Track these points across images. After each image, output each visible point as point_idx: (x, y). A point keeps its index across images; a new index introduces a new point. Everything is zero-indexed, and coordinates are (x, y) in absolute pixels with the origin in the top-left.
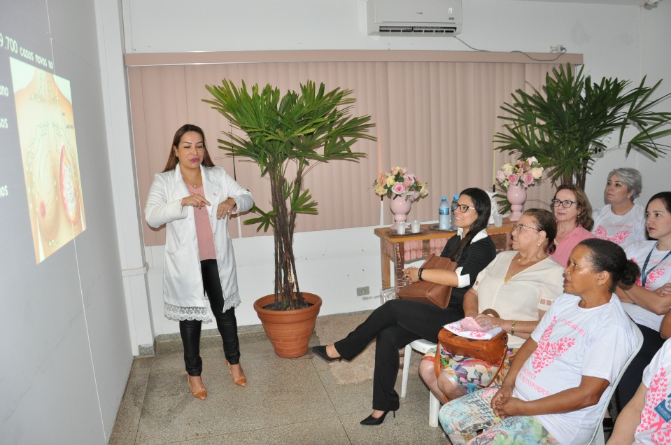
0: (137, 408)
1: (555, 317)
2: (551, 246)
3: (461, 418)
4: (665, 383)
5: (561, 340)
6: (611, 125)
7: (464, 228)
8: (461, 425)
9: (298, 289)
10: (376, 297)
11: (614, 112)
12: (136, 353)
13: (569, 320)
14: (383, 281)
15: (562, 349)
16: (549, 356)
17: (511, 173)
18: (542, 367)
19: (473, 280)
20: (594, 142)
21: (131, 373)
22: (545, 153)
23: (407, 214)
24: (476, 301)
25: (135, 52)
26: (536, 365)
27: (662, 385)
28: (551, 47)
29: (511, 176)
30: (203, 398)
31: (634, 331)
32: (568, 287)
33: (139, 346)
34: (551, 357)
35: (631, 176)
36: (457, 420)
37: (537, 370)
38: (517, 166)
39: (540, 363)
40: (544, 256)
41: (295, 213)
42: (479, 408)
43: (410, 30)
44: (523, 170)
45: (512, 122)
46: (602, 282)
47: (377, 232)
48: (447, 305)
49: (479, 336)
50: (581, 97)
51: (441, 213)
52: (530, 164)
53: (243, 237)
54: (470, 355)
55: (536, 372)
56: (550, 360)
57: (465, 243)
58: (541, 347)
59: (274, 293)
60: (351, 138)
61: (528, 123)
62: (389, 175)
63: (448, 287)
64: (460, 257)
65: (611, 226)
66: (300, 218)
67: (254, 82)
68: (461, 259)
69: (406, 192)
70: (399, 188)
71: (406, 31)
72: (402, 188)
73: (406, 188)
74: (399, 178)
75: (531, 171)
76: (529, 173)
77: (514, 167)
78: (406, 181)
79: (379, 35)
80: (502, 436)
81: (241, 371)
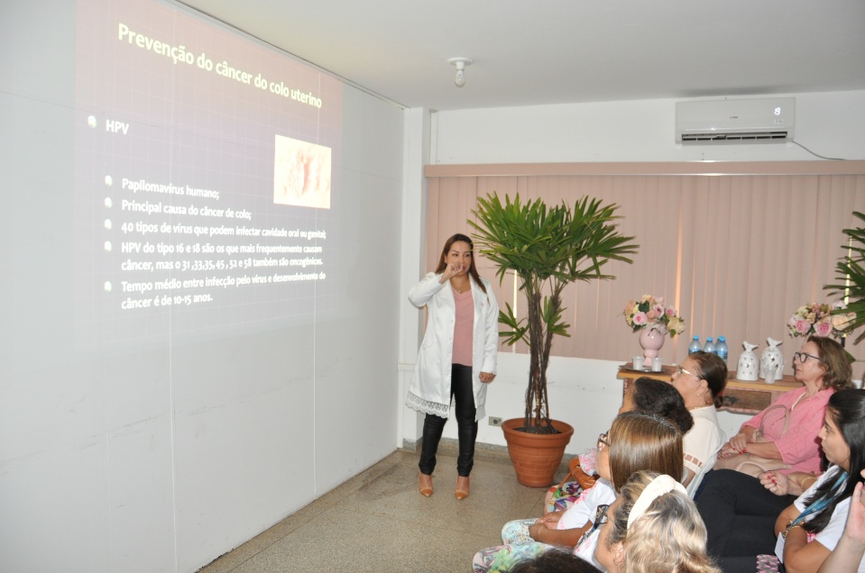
9: (547, 414)
12: (400, 445)
21: (384, 459)
23: (658, 349)
25: (439, 163)
29: (800, 322)
30: (427, 495)
33: (404, 440)
41: (551, 334)
45: (858, 254)
53: (517, 352)
59: (523, 416)
60: (603, 258)
66: (556, 338)
67: (527, 197)
69: (651, 325)
70: (638, 318)
71: (718, 138)
72: (641, 318)
73: (650, 319)
74: (644, 307)
75: (829, 318)
76: (824, 320)
77: (806, 311)
78: (652, 312)
79: (683, 145)
80: (506, 551)
81: (467, 484)
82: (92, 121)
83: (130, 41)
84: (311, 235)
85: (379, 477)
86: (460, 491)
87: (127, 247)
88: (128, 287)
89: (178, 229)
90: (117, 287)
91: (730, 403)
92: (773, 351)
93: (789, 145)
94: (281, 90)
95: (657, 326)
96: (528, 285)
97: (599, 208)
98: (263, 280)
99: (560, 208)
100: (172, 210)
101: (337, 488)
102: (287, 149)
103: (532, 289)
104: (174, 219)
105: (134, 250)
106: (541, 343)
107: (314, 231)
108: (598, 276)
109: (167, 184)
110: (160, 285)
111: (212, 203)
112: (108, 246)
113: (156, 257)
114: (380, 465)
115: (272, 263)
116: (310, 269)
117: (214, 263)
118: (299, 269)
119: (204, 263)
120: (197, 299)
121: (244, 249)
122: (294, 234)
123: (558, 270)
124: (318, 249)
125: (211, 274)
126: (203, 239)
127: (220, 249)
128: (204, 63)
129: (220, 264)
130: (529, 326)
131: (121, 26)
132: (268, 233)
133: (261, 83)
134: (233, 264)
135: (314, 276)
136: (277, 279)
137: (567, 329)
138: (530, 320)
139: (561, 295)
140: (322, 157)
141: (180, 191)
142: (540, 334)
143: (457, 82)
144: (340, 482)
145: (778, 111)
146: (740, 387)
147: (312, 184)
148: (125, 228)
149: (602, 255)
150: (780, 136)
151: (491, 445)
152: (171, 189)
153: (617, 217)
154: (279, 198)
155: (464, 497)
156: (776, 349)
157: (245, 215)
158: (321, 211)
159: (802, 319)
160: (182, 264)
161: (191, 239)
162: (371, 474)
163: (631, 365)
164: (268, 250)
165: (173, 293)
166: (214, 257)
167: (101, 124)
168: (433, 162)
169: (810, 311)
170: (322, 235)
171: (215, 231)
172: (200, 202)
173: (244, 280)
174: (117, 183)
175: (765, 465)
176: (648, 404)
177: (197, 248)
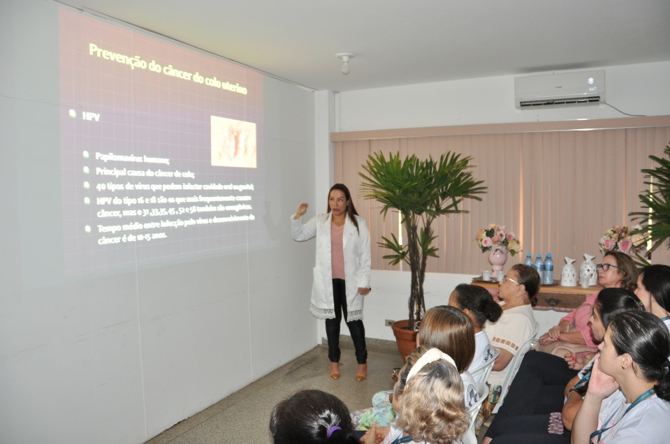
21: (307, 353)
23: (503, 265)
25: (342, 131)
29: (607, 241)
30: (335, 378)
41: (426, 256)
43: (551, 103)
45: (656, 188)
53: (404, 270)
59: (408, 318)
60: (460, 198)
67: (406, 153)
69: (495, 246)
70: (486, 242)
71: (548, 104)
72: (488, 242)
73: (495, 242)
74: (490, 233)
75: (629, 238)
76: (625, 239)
77: (612, 232)
78: (496, 237)
79: (522, 110)
80: (370, 412)
81: (365, 369)
82: (72, 113)
83: (99, 55)
84: (241, 188)
85: (301, 366)
86: (360, 375)
87: (101, 201)
88: (102, 229)
89: (139, 187)
90: (95, 229)
91: (554, 304)
92: (589, 263)
93: (602, 106)
94: (214, 83)
95: (500, 247)
96: (406, 220)
97: (459, 160)
98: (205, 221)
99: (429, 161)
100: (135, 173)
101: (269, 374)
102: (220, 127)
103: (410, 223)
104: (135, 180)
105: (106, 203)
106: (418, 263)
107: (244, 184)
108: (457, 211)
109: (129, 155)
110: (126, 227)
111: (164, 168)
112: (87, 200)
113: (123, 207)
114: (304, 357)
115: (212, 209)
116: (242, 213)
117: (167, 210)
118: (233, 213)
119: (159, 211)
120: (156, 236)
121: (189, 200)
122: (230, 187)
123: (428, 208)
124: (248, 198)
125: (164, 218)
126: (158, 194)
127: (171, 200)
128: (155, 67)
129: (172, 211)
130: (409, 250)
131: (91, 45)
132: (207, 187)
133: (198, 78)
134: (182, 211)
135: (245, 218)
136: (216, 220)
137: (437, 253)
138: (409, 245)
139: (432, 226)
140: (248, 130)
141: (139, 159)
142: (418, 256)
143: (345, 72)
144: (272, 370)
145: (591, 81)
146: (562, 291)
147: (241, 150)
148: (100, 187)
149: (459, 196)
150: (594, 100)
151: (387, 341)
152: (132, 158)
153: (471, 166)
154: (216, 161)
155: (363, 379)
156: (591, 262)
157: (189, 175)
158: (249, 170)
159: (609, 238)
160: (143, 211)
161: (148, 194)
162: (296, 364)
163: (481, 278)
164: (208, 199)
165: (136, 232)
166: (167, 206)
167: (79, 115)
168: (337, 130)
169: (615, 232)
170: (251, 187)
171: (166, 187)
172: (154, 167)
173: (192, 222)
174: (92, 156)
175: (573, 349)
176: (469, 302)
177: (153, 200)
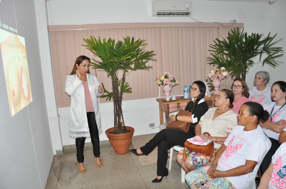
0: (56, 177)
1: (234, 135)
2: (231, 105)
3: (195, 179)
4: (281, 162)
5: (237, 145)
6: (256, 53)
7: (195, 98)
8: (195, 182)
9: (124, 125)
10: (158, 128)
11: (257, 47)
12: (55, 153)
13: (240, 136)
14: (160, 121)
15: (237, 149)
16: (232, 152)
17: (214, 74)
18: (229, 157)
19: (199, 120)
20: (249, 60)
22: (228, 65)
24: (200, 129)
25: (53, 25)
26: (226, 156)
27: (280, 163)
28: (230, 20)
29: (214, 75)
30: (84, 172)
31: (268, 140)
32: (239, 122)
33: (56, 150)
34: (233, 152)
35: (265, 74)
36: (193, 180)
37: (227, 158)
38: (217, 71)
39: (228, 155)
40: (229, 109)
41: (122, 92)
42: (202, 174)
43: (170, 14)
44: (219, 73)
46: (253, 120)
47: (157, 100)
48: (188, 131)
49: (202, 144)
50: (243, 41)
51: (184, 91)
52: (222, 70)
53: (100, 103)
54: (198, 152)
55: (226, 159)
56: (232, 154)
57: (195, 104)
58: (228, 148)
61: (221, 53)
62: (162, 76)
63: (188, 123)
64: (193, 110)
65: (257, 96)
68: (193, 111)
79: (157, 17)
80: (213, 187)
81: (101, 160)
96: (111, 75)
108: (146, 67)
145: (187, 5)
